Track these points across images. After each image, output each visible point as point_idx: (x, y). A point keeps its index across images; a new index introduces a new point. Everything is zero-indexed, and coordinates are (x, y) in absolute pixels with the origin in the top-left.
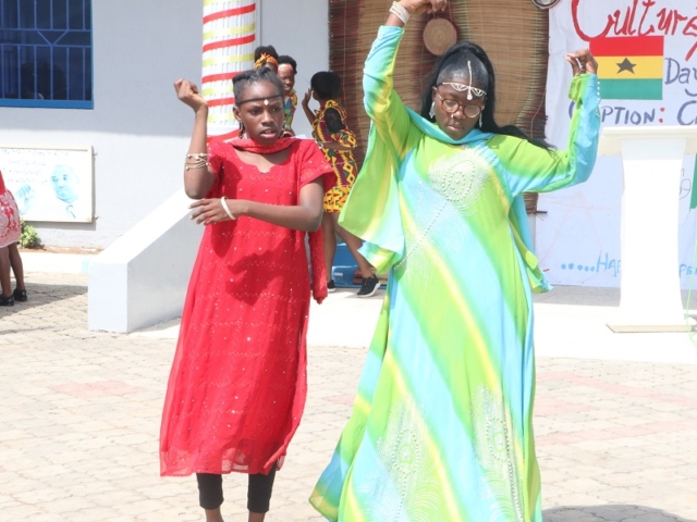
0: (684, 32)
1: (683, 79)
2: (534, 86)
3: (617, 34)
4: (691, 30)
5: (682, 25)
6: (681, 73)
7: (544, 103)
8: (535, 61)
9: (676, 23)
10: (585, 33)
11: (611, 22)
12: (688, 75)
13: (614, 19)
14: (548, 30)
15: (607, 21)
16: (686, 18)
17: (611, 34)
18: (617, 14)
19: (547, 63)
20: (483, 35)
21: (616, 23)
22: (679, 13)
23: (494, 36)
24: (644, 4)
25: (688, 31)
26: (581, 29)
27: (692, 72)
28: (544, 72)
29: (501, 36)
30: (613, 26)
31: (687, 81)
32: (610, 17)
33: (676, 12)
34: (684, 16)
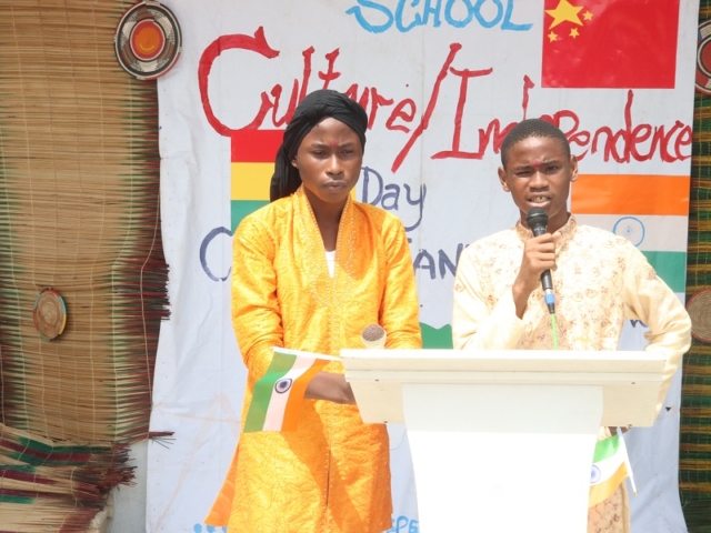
0: (389, 125)
1: (389, 202)
2: (134, 215)
3: (277, 124)
4: (399, 121)
5: (384, 113)
6: (385, 192)
7: (159, 243)
8: (133, 171)
9: (374, 108)
10: (223, 122)
11: (266, 104)
12: (396, 196)
13: (272, 99)
14: (156, 117)
15: (259, 102)
16: (391, 102)
17: (267, 124)
18: (277, 91)
19: (157, 174)
20: (25, 128)
21: (276, 106)
22: (379, 93)
23: (48, 129)
24: (322, 76)
25: (394, 124)
26: (216, 114)
27: (403, 191)
28: (152, 191)
29: (61, 130)
30: (270, 111)
31: (396, 206)
32: (264, 96)
33: (374, 90)
34: (387, 98)
